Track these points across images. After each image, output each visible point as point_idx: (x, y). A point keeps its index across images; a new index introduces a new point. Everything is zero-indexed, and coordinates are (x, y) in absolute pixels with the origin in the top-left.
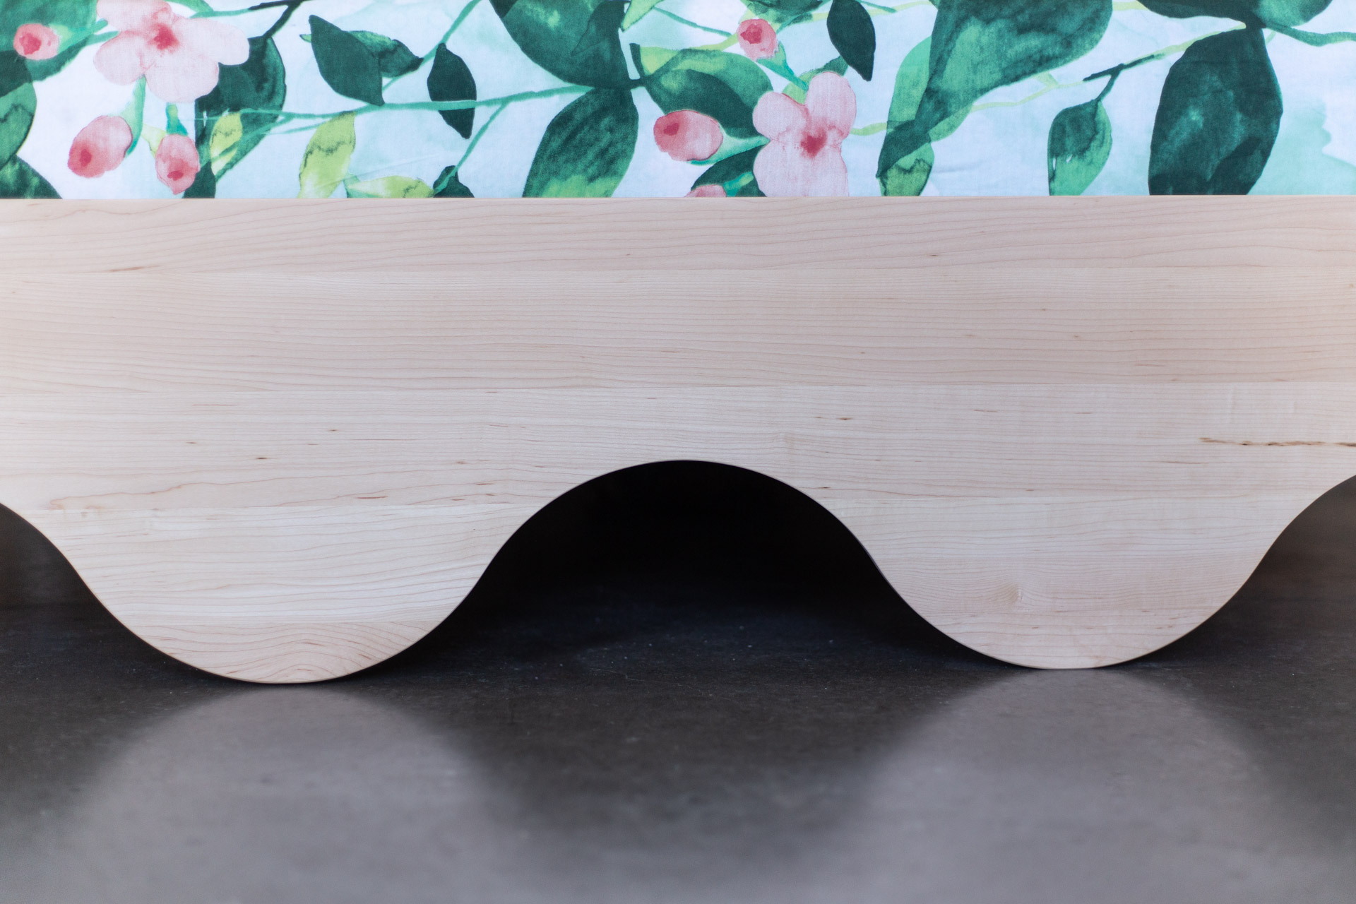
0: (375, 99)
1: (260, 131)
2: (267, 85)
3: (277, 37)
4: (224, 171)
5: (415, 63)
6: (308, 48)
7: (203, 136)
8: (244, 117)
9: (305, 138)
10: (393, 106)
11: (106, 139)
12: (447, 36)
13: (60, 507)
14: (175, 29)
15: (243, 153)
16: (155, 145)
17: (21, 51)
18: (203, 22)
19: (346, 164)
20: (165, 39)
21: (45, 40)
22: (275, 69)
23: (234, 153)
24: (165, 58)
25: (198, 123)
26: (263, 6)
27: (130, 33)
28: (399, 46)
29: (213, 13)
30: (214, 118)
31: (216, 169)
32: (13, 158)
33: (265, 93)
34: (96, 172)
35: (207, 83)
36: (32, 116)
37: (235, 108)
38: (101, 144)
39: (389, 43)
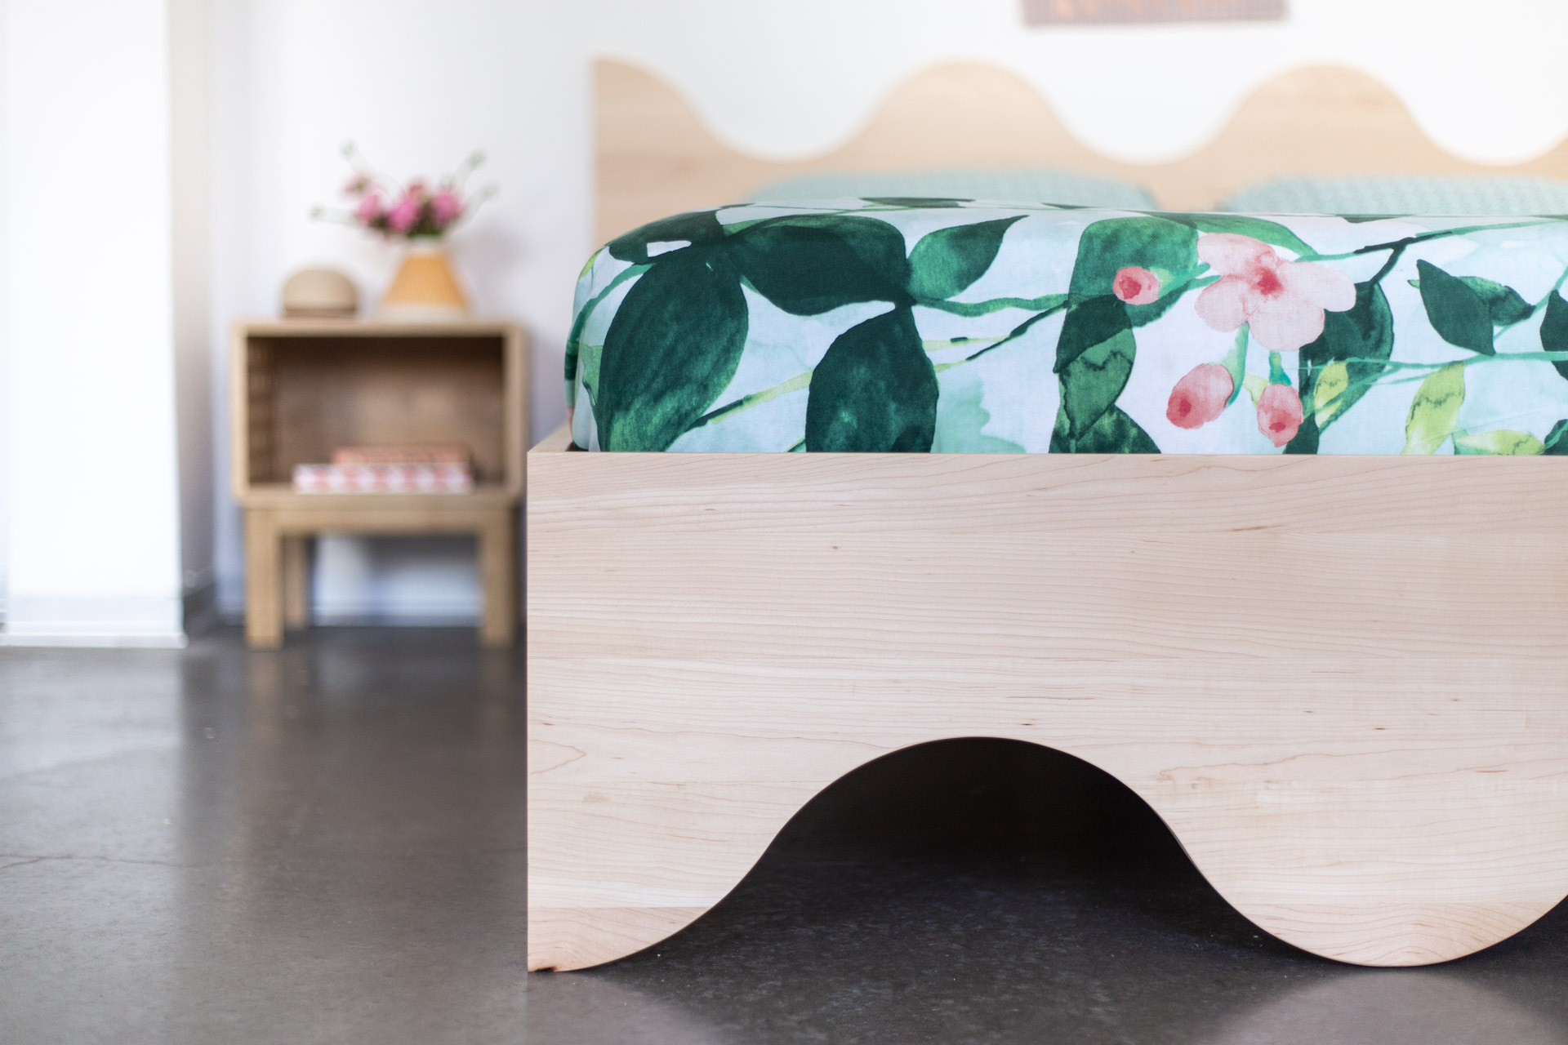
0: (1485, 348)
1: (1367, 381)
2: (1374, 333)
3: (1383, 282)
4: (1329, 423)
5: (1527, 311)
6: (1416, 295)
7: (1307, 386)
8: (1350, 366)
9: (1413, 390)
10: (1504, 356)
11: (1206, 389)
12: (1560, 282)
13: (1170, 778)
14: (1279, 273)
15: (1349, 405)
16: (1257, 395)
17: (1120, 296)
18: (1307, 265)
19: (1454, 417)
20: (1269, 283)
21: (1145, 283)
22: (1382, 317)
23: (1338, 404)
24: (1270, 304)
25: (1302, 373)
26: (1368, 249)
27: (1233, 277)
28: (1510, 293)
29: (1319, 257)
30: (1318, 367)
31: (1320, 420)
32: (1112, 408)
33: (1372, 342)
34: (1196, 423)
35: (1313, 330)
36: (1131, 363)
37: (1340, 358)
38: (1201, 394)
39: (1499, 289)
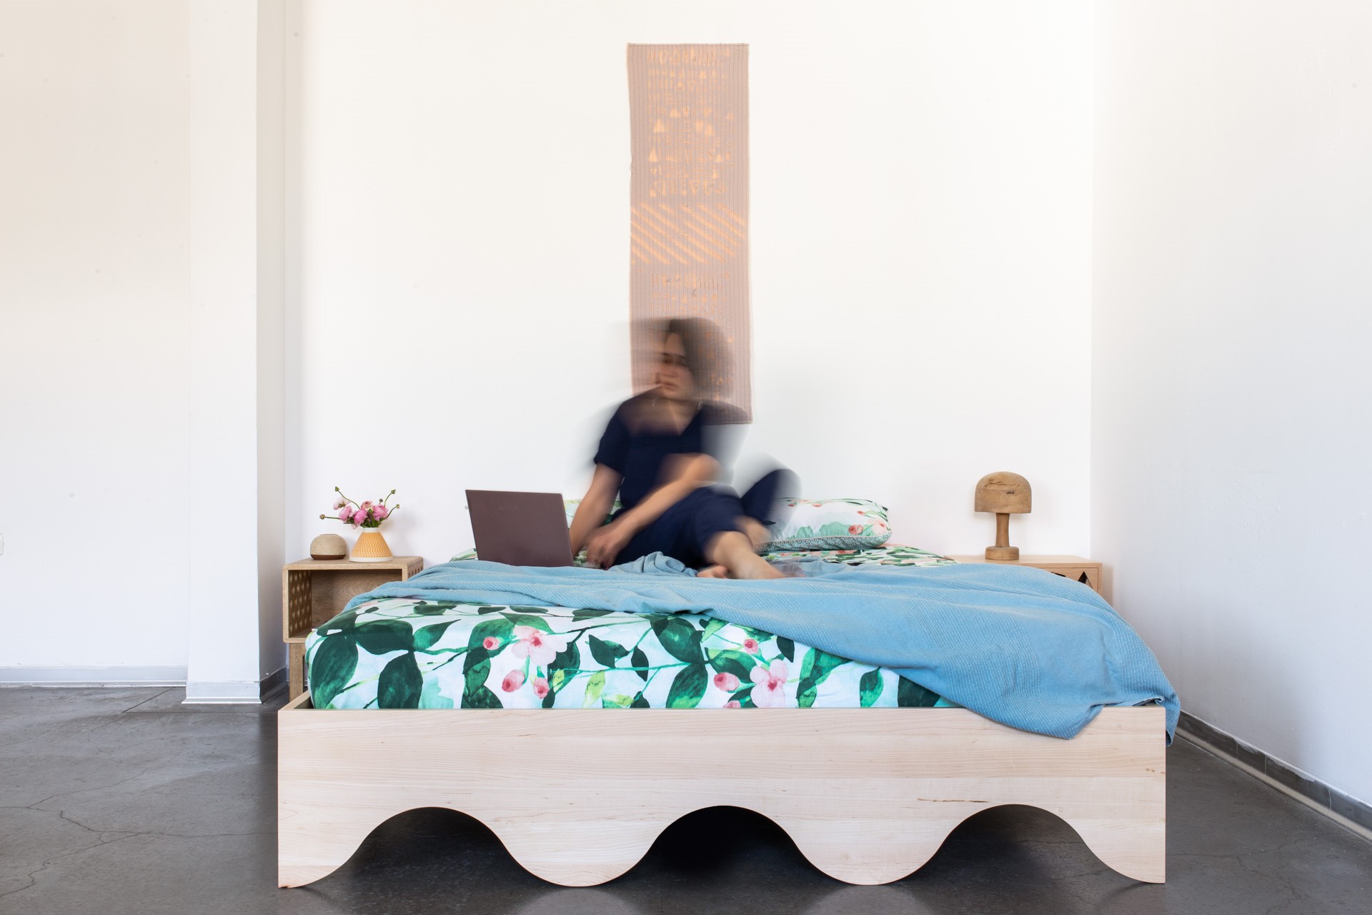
0: (612, 666)
1: (571, 677)
2: (573, 660)
3: (577, 642)
4: (558, 691)
5: (627, 653)
6: (588, 647)
7: (550, 678)
8: (565, 671)
9: (587, 680)
10: (618, 669)
11: (515, 678)
12: (638, 643)
13: (498, 821)
14: (540, 639)
15: (565, 685)
16: (533, 681)
17: (486, 647)
18: (550, 636)
19: (602, 689)
20: (537, 642)
21: (494, 643)
22: (576, 654)
23: (561, 684)
24: (537, 649)
25: (548, 673)
26: (572, 631)
27: (525, 641)
28: (621, 646)
29: (554, 633)
30: (554, 672)
31: (555, 690)
32: (482, 686)
33: (573, 663)
34: (512, 690)
35: (552, 659)
36: (489, 670)
37: (561, 668)
38: (514, 680)
39: (617, 646)
